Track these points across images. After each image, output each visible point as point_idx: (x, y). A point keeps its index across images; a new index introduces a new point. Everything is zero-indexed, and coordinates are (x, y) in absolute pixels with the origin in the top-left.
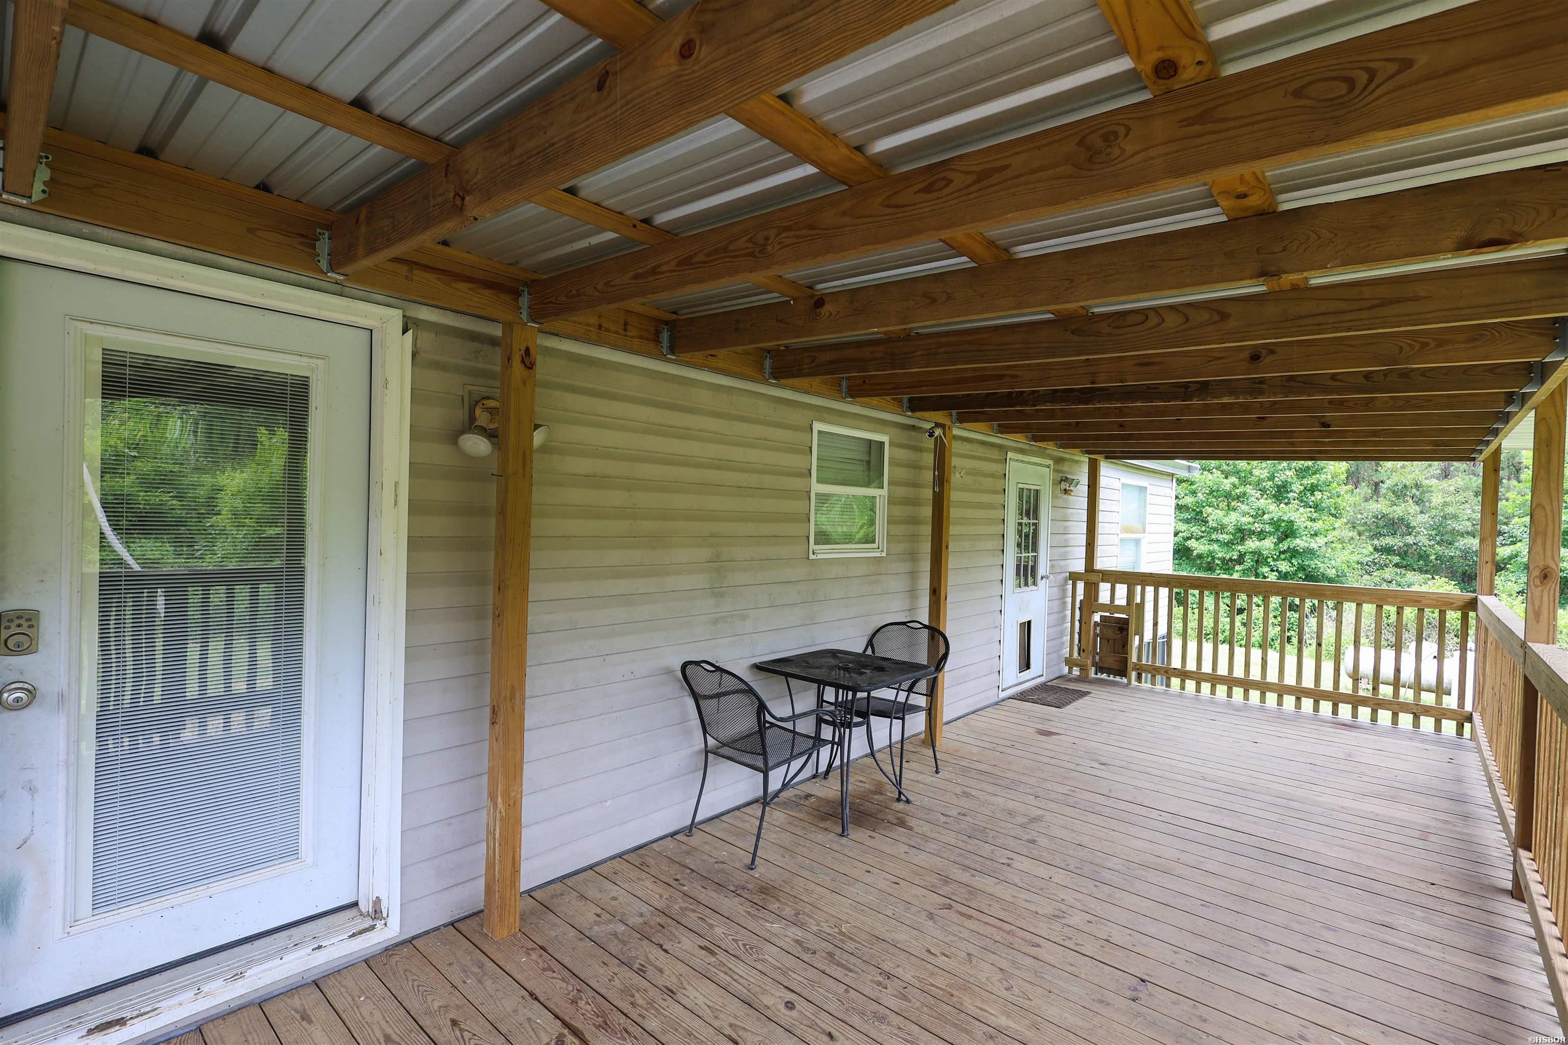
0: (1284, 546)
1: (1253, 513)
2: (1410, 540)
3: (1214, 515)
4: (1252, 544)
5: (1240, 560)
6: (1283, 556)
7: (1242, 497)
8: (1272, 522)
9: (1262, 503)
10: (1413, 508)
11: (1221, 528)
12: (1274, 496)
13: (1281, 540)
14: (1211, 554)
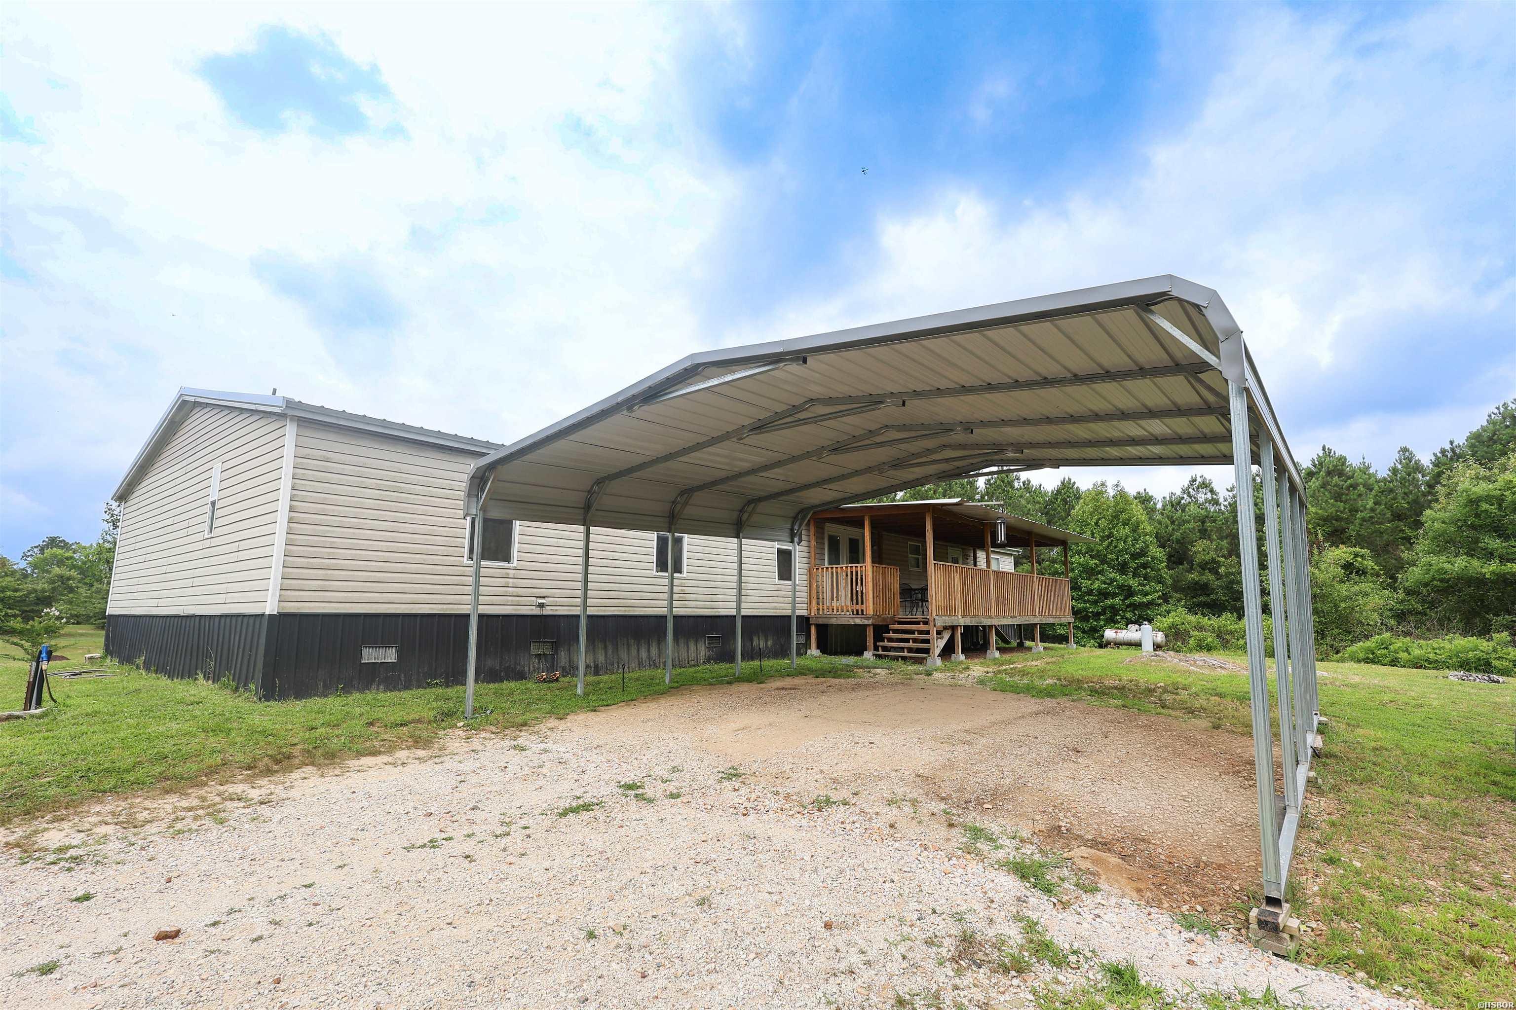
0: (1127, 602)
1: (1108, 582)
2: (1213, 597)
3: (1085, 583)
4: (1109, 602)
5: (1104, 612)
6: (1128, 609)
7: (1101, 572)
8: (1119, 587)
9: (1112, 575)
10: (1211, 577)
11: (1090, 592)
12: (1120, 570)
13: (1126, 598)
14: (1085, 609)
